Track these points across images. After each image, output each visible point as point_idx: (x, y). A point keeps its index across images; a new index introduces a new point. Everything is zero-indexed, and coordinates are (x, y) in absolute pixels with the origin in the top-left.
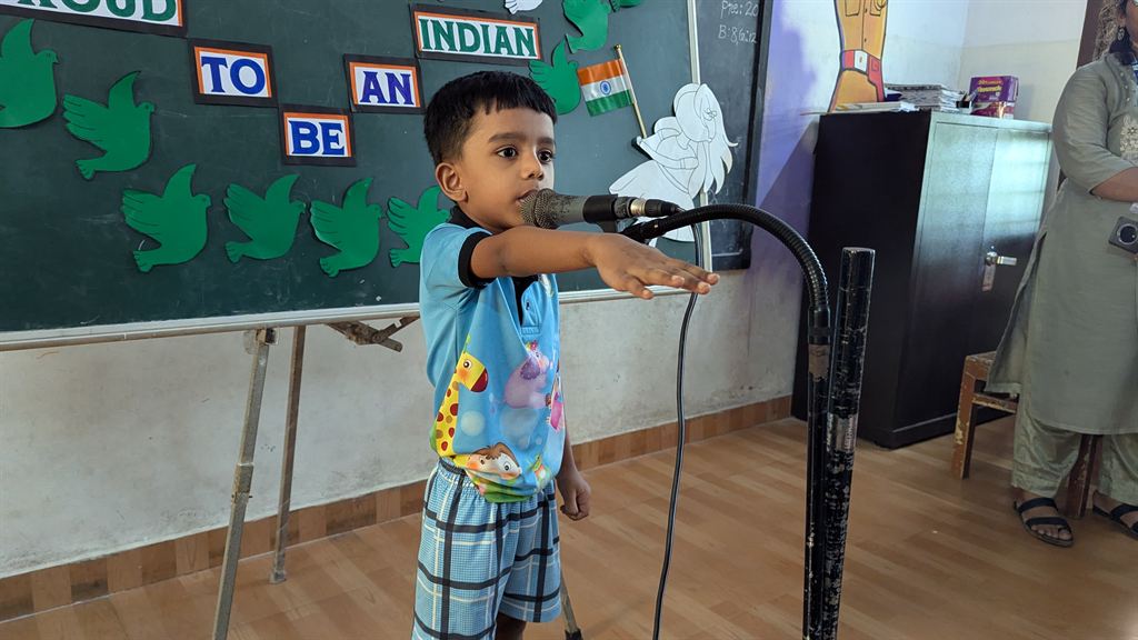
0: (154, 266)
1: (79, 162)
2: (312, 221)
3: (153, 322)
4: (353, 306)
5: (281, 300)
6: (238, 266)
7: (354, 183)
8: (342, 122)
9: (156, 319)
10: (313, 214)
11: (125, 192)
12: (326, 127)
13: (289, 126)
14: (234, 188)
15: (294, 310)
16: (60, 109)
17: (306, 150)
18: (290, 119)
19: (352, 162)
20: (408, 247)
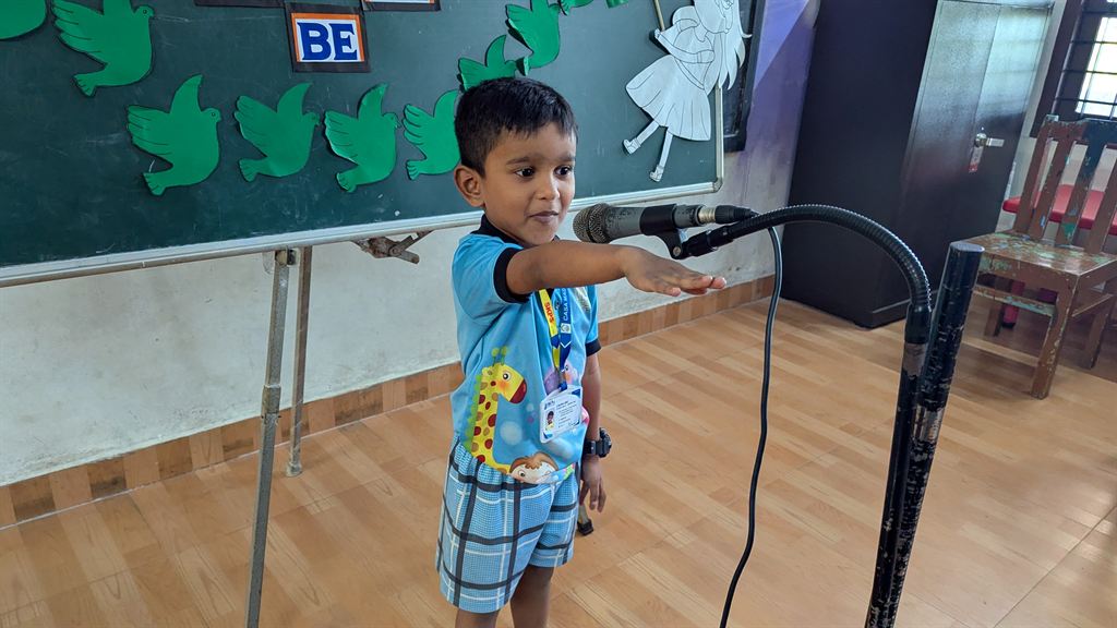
0: (167, 189)
1: (78, 77)
2: (327, 134)
3: (170, 248)
4: (372, 222)
5: (300, 219)
6: (253, 186)
7: (369, 91)
8: (354, 23)
9: (174, 245)
10: (328, 126)
11: (130, 109)
12: (337, 28)
13: (298, 27)
14: (244, 101)
15: (313, 228)
16: (51, 17)
17: (317, 56)
18: (299, 20)
19: (366, 68)
20: (426, 157)
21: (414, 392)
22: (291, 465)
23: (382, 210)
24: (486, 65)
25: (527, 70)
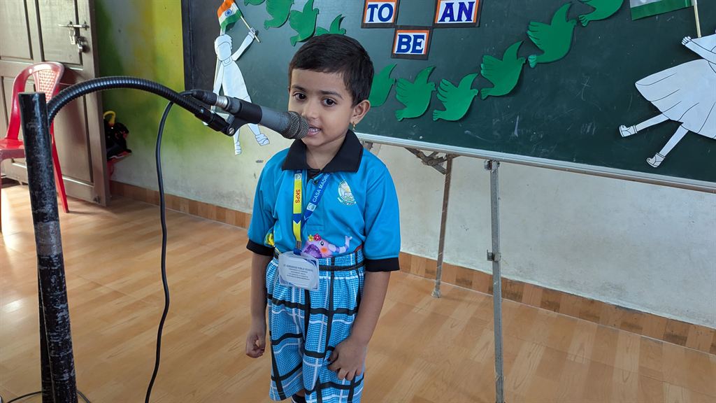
10: (398, 85)
13: (398, 37)
17: (403, 50)
19: (425, 57)
20: (445, 110)
21: (548, 301)
22: (434, 290)
23: (414, 134)
24: (502, 60)
25: (532, 64)
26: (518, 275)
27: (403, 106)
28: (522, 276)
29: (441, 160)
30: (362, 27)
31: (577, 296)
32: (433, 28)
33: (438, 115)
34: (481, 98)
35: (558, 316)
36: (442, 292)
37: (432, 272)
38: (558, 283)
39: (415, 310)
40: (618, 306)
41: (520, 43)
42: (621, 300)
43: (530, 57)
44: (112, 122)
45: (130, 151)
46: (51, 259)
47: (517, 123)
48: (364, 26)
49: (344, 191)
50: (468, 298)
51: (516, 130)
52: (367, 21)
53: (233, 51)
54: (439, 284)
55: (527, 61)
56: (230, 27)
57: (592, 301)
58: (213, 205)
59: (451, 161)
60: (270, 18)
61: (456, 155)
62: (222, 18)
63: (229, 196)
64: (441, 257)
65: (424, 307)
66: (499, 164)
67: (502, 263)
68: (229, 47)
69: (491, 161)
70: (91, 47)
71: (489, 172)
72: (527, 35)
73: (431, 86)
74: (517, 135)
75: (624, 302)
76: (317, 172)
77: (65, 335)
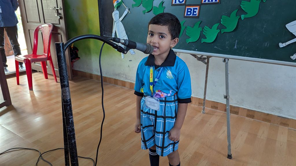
4: (191, 50)
8: (198, 8)
10: (187, 29)
12: (194, 9)
17: (189, 15)
19: (198, 17)
20: (206, 38)
21: (249, 115)
22: (202, 111)
23: (193, 48)
24: (230, 17)
25: (242, 19)
26: (236, 104)
27: (189, 37)
28: (238, 105)
29: (205, 58)
30: (172, 6)
31: (262, 112)
32: (201, 5)
33: (203, 40)
34: (221, 33)
35: (254, 120)
36: (205, 111)
37: (201, 104)
38: (254, 107)
39: (195, 119)
40: (279, 116)
41: (237, 10)
42: (280, 113)
43: (242, 16)
44: (72, 46)
45: (79, 58)
46: (67, 100)
47: (236, 43)
48: (173, 5)
49: (169, 73)
50: (216, 114)
51: (236, 46)
52: (174, 3)
53: (120, 17)
54: (204, 108)
55: (240, 17)
56: (118, 7)
57: (268, 114)
58: (113, 78)
59: (209, 59)
60: (134, 3)
61: (211, 57)
62: (115, 4)
63: (119, 75)
64: (205, 98)
65: (198, 117)
66: (228, 60)
67: (230, 99)
68: (118, 15)
69: (225, 59)
70: (63, 17)
71: (224, 63)
72: (241, 7)
73: (200, 29)
74: (236, 48)
75: (281, 114)
76: (159, 66)
77: (73, 127)
